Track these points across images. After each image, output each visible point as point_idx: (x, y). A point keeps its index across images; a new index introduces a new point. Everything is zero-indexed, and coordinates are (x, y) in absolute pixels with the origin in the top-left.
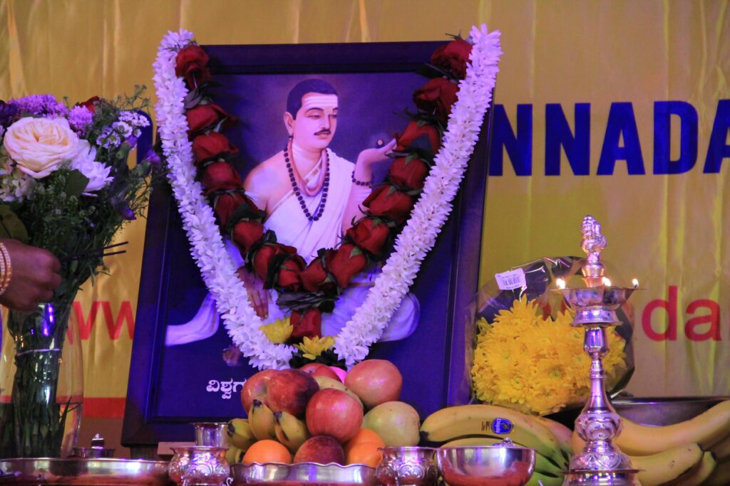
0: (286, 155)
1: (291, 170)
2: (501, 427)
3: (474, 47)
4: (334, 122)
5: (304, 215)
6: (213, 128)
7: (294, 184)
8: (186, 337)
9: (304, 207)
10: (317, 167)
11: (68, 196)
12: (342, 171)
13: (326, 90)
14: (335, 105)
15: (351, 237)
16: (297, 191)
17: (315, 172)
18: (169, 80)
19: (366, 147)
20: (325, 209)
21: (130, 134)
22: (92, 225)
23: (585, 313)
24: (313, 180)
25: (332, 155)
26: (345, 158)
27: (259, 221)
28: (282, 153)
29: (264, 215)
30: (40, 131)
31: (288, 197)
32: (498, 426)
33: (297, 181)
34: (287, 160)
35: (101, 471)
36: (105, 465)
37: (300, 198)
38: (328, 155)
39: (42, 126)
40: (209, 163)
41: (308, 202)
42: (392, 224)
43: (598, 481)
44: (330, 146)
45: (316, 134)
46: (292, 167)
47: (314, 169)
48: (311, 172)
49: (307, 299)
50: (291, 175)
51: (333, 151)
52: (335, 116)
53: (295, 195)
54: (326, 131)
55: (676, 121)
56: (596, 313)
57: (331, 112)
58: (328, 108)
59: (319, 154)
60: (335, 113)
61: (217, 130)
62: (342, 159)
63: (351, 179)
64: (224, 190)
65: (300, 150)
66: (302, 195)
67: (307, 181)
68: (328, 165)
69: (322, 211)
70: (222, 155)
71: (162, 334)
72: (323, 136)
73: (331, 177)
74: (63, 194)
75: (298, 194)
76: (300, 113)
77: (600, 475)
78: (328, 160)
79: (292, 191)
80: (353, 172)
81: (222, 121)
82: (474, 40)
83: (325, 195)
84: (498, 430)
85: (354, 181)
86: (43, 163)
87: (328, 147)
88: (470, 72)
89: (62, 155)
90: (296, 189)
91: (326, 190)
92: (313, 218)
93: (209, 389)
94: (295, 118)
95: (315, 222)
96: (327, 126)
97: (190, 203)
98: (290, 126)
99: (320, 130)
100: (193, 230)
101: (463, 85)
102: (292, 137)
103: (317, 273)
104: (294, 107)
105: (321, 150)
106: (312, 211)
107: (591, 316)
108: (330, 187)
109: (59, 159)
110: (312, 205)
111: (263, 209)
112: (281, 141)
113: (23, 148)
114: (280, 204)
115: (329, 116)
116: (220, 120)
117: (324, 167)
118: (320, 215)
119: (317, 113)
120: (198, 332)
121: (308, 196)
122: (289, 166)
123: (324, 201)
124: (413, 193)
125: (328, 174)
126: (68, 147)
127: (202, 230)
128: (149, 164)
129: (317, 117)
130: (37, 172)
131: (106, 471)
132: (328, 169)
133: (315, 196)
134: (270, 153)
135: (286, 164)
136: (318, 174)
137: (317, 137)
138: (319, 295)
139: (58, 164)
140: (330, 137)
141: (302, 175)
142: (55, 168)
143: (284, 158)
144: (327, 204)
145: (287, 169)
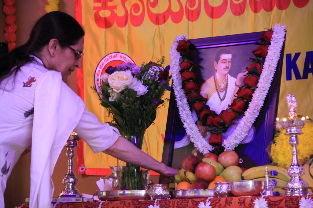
0: (214, 77)
1: (215, 83)
2: (274, 174)
3: (274, 32)
4: (230, 64)
5: (219, 99)
6: (188, 70)
7: (216, 88)
8: (180, 146)
9: (219, 96)
10: (224, 81)
11: (129, 98)
12: (232, 82)
13: (227, 53)
14: (231, 58)
17: (223, 83)
18: (175, 53)
19: (240, 72)
20: (226, 96)
21: (154, 74)
22: (145, 107)
23: (289, 130)
24: (223, 86)
25: (229, 76)
26: (233, 77)
27: (204, 102)
28: (213, 76)
29: (207, 100)
30: (120, 76)
31: (214, 93)
32: (273, 173)
33: (217, 87)
34: (214, 79)
35: (131, 194)
36: (133, 192)
37: (218, 93)
38: (228, 76)
39: (121, 74)
40: (186, 82)
42: (245, 100)
43: (294, 192)
44: (229, 73)
45: (224, 69)
46: (216, 81)
47: (223, 82)
48: (222, 83)
49: (216, 130)
50: (216, 85)
51: (229, 75)
52: (230, 62)
53: (216, 92)
54: (227, 67)
56: (292, 130)
57: (229, 60)
58: (228, 59)
59: (225, 76)
60: (231, 61)
61: (190, 70)
62: (232, 77)
63: (235, 84)
64: (191, 91)
65: (219, 75)
66: (219, 92)
67: (221, 86)
68: (228, 80)
69: (225, 97)
70: (191, 79)
72: (227, 69)
73: (229, 84)
74: (127, 98)
75: (217, 91)
76: (219, 62)
77: (295, 189)
78: (228, 78)
79: (216, 90)
80: (236, 82)
81: (192, 67)
82: (274, 30)
83: (226, 91)
84: (273, 175)
85: (236, 85)
86: (119, 87)
87: (228, 73)
88: (272, 42)
89: (125, 84)
90: (217, 89)
91: (227, 89)
92: (222, 100)
94: (217, 64)
95: (223, 101)
96: (228, 66)
97: (180, 97)
98: (216, 66)
99: (225, 67)
100: (179, 107)
102: (216, 70)
105: (226, 74)
106: (222, 97)
107: (290, 131)
108: (228, 88)
109: (124, 85)
110: (222, 95)
111: (206, 98)
113: (113, 82)
114: (212, 95)
115: (229, 62)
116: (192, 66)
117: (226, 81)
118: (224, 98)
119: (225, 61)
120: (184, 144)
121: (221, 92)
122: (215, 81)
123: (226, 93)
124: (253, 88)
125: (227, 83)
126: (128, 81)
127: (183, 107)
128: (162, 84)
129: (225, 62)
130: (118, 90)
131: (133, 194)
132: (227, 81)
133: (223, 92)
134: (209, 77)
135: (214, 80)
136: (224, 84)
137: (224, 70)
138: (221, 128)
139: (124, 87)
140: (229, 69)
141: (219, 84)
142: (123, 89)
143: (214, 78)
144: (227, 94)
145: (214, 82)
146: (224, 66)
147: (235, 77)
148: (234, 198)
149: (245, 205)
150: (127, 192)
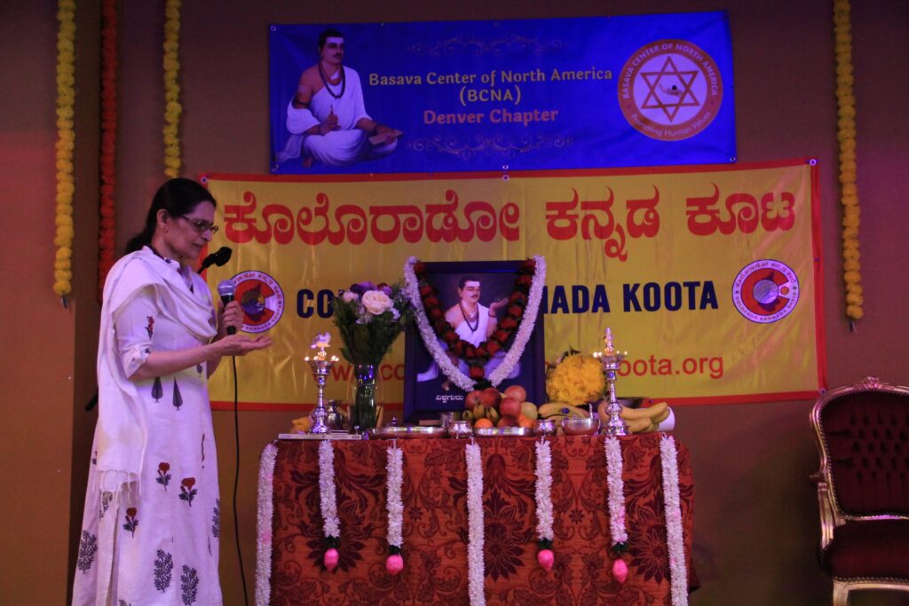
2: (566, 411)
3: (537, 263)
4: (479, 292)
5: (470, 329)
6: (430, 296)
8: (425, 379)
9: (469, 326)
10: (473, 310)
12: (484, 312)
13: (474, 280)
14: (479, 285)
15: (493, 338)
16: (466, 319)
18: (411, 275)
19: (493, 302)
23: (608, 365)
24: (472, 315)
25: (479, 305)
26: (485, 306)
28: (459, 304)
29: (454, 328)
30: (375, 296)
31: (463, 322)
32: (564, 411)
33: (466, 315)
34: (461, 307)
37: (468, 322)
38: (477, 305)
39: (375, 294)
40: (432, 308)
41: (471, 324)
42: (510, 332)
44: (479, 301)
48: (471, 312)
50: (463, 313)
51: (479, 303)
53: (465, 321)
54: (476, 296)
55: (580, 293)
56: (612, 366)
57: (477, 288)
58: (476, 286)
59: (473, 305)
60: (479, 289)
61: (432, 296)
62: (483, 307)
65: (466, 303)
67: (470, 315)
68: (478, 309)
69: (477, 327)
70: (435, 305)
71: (416, 377)
73: (480, 314)
76: (465, 289)
78: (478, 307)
79: (464, 319)
80: (489, 312)
82: (536, 260)
83: (478, 321)
85: (489, 315)
86: (378, 309)
87: (477, 302)
88: (536, 272)
91: (478, 319)
92: (474, 330)
93: (437, 399)
94: (462, 291)
95: (475, 332)
96: (476, 294)
98: (461, 293)
99: (473, 295)
101: (534, 278)
102: (462, 298)
103: (481, 351)
104: (462, 286)
105: (474, 303)
106: (473, 327)
108: (480, 318)
109: (384, 307)
110: (473, 325)
111: (453, 326)
112: (457, 300)
113: (368, 303)
114: (460, 325)
115: (477, 290)
116: (434, 292)
117: (476, 310)
118: (477, 329)
119: (472, 289)
120: (430, 376)
121: (471, 321)
122: (462, 310)
123: (478, 323)
124: (518, 320)
125: (478, 313)
126: (387, 303)
127: (429, 335)
130: (376, 312)
132: (478, 311)
133: (474, 321)
135: (460, 309)
136: (474, 312)
137: (472, 298)
139: (384, 309)
140: (478, 298)
141: (467, 313)
142: (383, 311)
143: (459, 307)
144: (479, 325)
146: (471, 293)
147: (488, 306)
148: (575, 437)
149: (590, 445)
150: (412, 429)
